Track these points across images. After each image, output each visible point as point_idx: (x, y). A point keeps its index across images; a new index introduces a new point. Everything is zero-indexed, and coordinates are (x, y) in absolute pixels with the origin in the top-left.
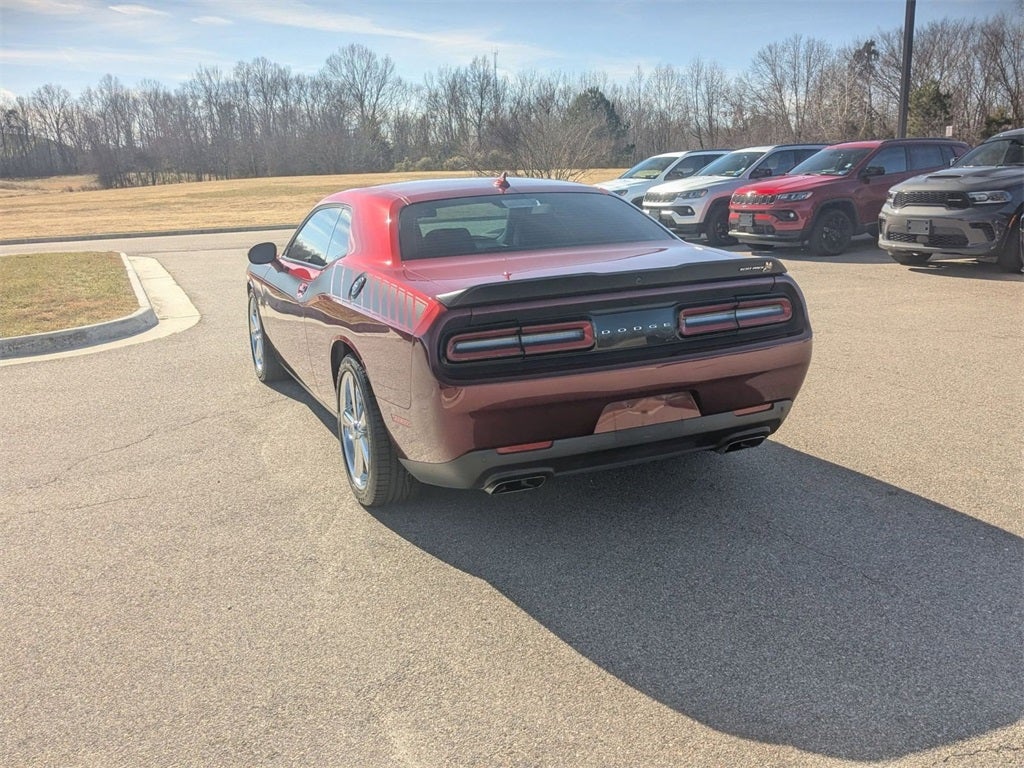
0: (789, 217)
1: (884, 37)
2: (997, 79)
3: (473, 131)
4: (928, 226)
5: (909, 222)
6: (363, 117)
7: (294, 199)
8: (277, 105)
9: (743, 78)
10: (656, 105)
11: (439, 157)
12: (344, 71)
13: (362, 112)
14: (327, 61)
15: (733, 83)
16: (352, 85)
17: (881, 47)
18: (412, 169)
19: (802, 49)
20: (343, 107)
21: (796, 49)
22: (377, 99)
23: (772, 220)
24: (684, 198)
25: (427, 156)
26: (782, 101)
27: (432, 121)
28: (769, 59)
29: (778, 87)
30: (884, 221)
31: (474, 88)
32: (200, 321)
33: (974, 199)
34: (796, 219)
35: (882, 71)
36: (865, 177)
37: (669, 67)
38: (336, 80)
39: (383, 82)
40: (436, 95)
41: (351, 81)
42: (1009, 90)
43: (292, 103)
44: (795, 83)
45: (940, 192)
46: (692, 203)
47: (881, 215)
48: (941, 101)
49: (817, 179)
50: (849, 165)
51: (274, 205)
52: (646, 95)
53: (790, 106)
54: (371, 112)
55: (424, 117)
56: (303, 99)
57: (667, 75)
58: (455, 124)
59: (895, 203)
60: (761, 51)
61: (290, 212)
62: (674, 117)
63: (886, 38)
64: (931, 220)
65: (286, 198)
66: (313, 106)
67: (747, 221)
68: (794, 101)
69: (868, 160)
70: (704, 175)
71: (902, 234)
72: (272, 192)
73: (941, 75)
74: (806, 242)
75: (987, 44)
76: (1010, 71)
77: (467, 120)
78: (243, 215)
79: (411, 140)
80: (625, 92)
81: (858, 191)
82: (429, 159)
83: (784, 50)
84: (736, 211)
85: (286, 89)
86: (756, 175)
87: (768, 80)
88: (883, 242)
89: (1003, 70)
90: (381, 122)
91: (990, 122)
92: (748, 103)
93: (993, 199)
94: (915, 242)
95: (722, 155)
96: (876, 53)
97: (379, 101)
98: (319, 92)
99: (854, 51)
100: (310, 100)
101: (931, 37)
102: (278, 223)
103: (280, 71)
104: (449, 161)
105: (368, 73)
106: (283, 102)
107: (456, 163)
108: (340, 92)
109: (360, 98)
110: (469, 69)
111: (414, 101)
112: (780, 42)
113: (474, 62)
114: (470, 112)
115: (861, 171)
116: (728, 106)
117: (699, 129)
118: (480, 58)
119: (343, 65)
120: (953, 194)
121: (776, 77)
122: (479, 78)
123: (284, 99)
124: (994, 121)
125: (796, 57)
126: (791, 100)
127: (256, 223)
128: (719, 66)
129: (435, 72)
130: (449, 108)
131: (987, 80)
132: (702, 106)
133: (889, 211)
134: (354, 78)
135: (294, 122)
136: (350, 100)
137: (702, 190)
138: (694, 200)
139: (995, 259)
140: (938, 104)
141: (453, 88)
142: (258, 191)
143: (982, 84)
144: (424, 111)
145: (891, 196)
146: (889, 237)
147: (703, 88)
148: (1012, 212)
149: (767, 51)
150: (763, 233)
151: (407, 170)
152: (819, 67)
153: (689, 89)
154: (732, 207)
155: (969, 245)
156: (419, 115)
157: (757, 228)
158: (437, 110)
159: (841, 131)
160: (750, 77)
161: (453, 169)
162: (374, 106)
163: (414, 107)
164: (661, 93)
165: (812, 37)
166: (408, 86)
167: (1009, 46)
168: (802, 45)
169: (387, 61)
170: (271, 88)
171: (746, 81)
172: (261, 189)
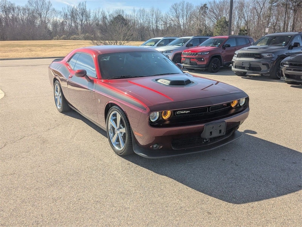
0: (202, 60)
1: (209, 3)
2: (242, 17)
3: (79, 27)
4: (249, 64)
5: (243, 63)
6: (42, 21)
7: (21, 49)
8: (10, 16)
9: (167, 14)
10: (139, 21)
11: (69, 35)
12: (34, 5)
13: (41, 19)
14: (28, 2)
15: (164, 15)
16: (37, 10)
17: (208, 6)
18: (59, 39)
19: (185, 5)
20: (34, 17)
21: (183, 5)
22: (46, 15)
23: (196, 61)
24: (166, 53)
25: (65, 35)
26: (179, 21)
27: (65, 23)
28: (175, 8)
29: (178, 17)
30: (234, 62)
31: (80, 13)
32: (5, 95)
33: (263, 56)
34: (204, 61)
35: (209, 13)
36: (224, 47)
37: (143, 9)
38: (31, 8)
39: (48, 9)
40: (67, 15)
41: (37, 9)
42: (245, 21)
43: (16, 15)
44: (183, 16)
45: (253, 53)
46: (168, 55)
47: (233, 60)
48: (227, 23)
49: (210, 48)
50: (219, 44)
51: (15, 51)
52: (136, 18)
53: (181, 22)
54: (44, 20)
55: (63, 22)
56: (20, 14)
57: (142, 12)
58: (73, 25)
59: (237, 56)
60: (172, 5)
61: (21, 53)
62: (146, 25)
63: (210, 3)
64: (250, 63)
65: (18, 48)
66: (23, 16)
67: (188, 61)
68: (182, 21)
69: (225, 42)
70: (171, 45)
71: (240, 67)
72: (13, 46)
73: (226, 16)
74: (207, 68)
75: (239, 7)
76: (246, 15)
77: (77, 23)
78: (4, 54)
79: (58, 29)
80: (129, 16)
81: (222, 52)
82: (65, 36)
83: (179, 6)
84: (184, 58)
85: (13, 10)
86: (188, 46)
87: (175, 14)
88: (233, 69)
89: (244, 15)
90: (48, 23)
91: (241, 31)
92: (168, 22)
93: (269, 56)
94: (244, 69)
95: (175, 39)
96: (207, 8)
97: (47, 16)
98: (26, 12)
99: (200, 7)
100: (22, 14)
101: (223, 4)
102: (18, 57)
103: (11, 4)
104: (72, 37)
105: (43, 6)
106: (12, 15)
107: (74, 37)
108: (33, 12)
109: (40, 15)
110: (78, 6)
111: (59, 16)
112: (178, 3)
113: (80, 4)
114: (78, 21)
115: (223, 46)
116: (162, 22)
117: (153, 29)
118: (81, 3)
119: (34, 3)
120: (256, 54)
121: (177, 13)
122: (81, 9)
123: (13, 14)
124: (242, 30)
125: (183, 8)
126: (181, 21)
127: (10, 57)
128: (159, 9)
129: (66, 7)
130: (71, 19)
131: (239, 18)
132: (154, 22)
133: (235, 59)
134: (38, 8)
135: (17, 21)
136: (37, 15)
137: (171, 50)
138: (169, 54)
139: (269, 75)
140: (226, 24)
141: (72, 12)
142: (8, 46)
143: (238, 18)
144: (63, 19)
145: (236, 54)
146: (236, 67)
147: (154, 16)
148: (275, 60)
149: (174, 5)
150: (193, 65)
151: (58, 40)
152: (190, 11)
153: (150, 16)
154: (182, 56)
155: (262, 70)
156: (61, 21)
157: (191, 63)
158: (67, 20)
159: (197, 32)
160: (169, 13)
161: (74, 40)
162: (45, 17)
163: (59, 19)
164: (141, 17)
165: (188, 2)
166: (57, 11)
167: (246, 7)
168: (185, 4)
169: (49, 2)
170: (8, 10)
171: (168, 15)
172: (9, 45)
